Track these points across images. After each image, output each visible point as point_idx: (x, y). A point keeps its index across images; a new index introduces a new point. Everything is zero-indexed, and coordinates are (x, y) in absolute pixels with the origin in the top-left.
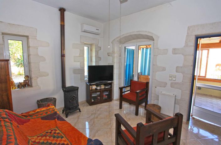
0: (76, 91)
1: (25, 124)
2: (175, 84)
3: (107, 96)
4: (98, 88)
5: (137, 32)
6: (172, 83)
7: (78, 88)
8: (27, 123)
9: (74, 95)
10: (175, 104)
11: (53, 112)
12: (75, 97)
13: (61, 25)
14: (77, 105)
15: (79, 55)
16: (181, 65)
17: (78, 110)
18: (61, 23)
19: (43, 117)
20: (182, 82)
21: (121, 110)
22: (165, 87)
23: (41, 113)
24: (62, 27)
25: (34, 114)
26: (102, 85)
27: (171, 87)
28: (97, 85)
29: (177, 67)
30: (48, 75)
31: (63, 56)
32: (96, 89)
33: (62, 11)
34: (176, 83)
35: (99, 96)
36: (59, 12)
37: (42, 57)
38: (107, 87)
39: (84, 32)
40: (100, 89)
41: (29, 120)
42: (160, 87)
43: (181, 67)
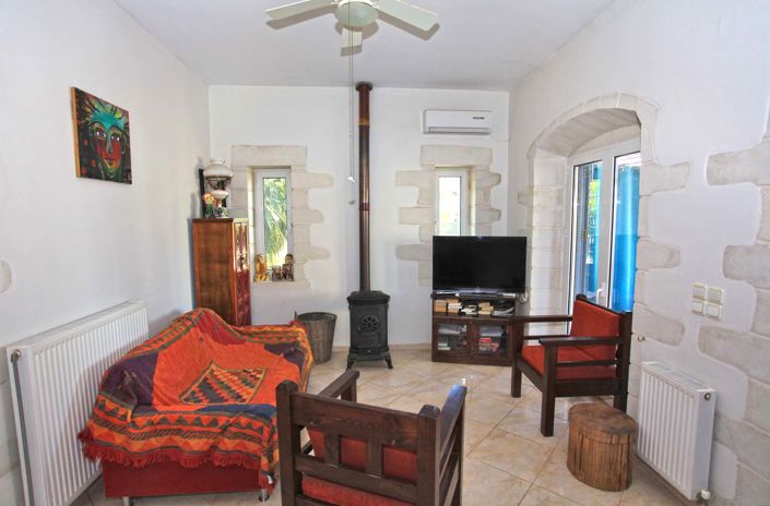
0: (382, 308)
1: (230, 346)
2: (719, 336)
3: (497, 345)
4: (468, 311)
5: (590, 101)
6: (705, 331)
7: (388, 297)
8: (236, 346)
9: (374, 317)
10: (715, 438)
11: (291, 341)
12: (374, 320)
13: (361, 128)
14: (379, 345)
15: (416, 205)
16: (752, 241)
17: (385, 363)
18: (361, 121)
19: (271, 346)
20: (753, 330)
21: (517, 400)
22: (675, 344)
23: (271, 335)
24: (364, 133)
25: (257, 334)
26: (486, 301)
27: (703, 346)
28: (465, 302)
29: (729, 250)
30: (328, 256)
31: (364, 208)
32: (461, 313)
33: (364, 89)
34: (723, 330)
35: (466, 337)
36: (357, 94)
37: (316, 211)
38: (496, 313)
39: (430, 132)
40: (473, 316)
41: (242, 342)
42: (659, 340)
43: (749, 251)
